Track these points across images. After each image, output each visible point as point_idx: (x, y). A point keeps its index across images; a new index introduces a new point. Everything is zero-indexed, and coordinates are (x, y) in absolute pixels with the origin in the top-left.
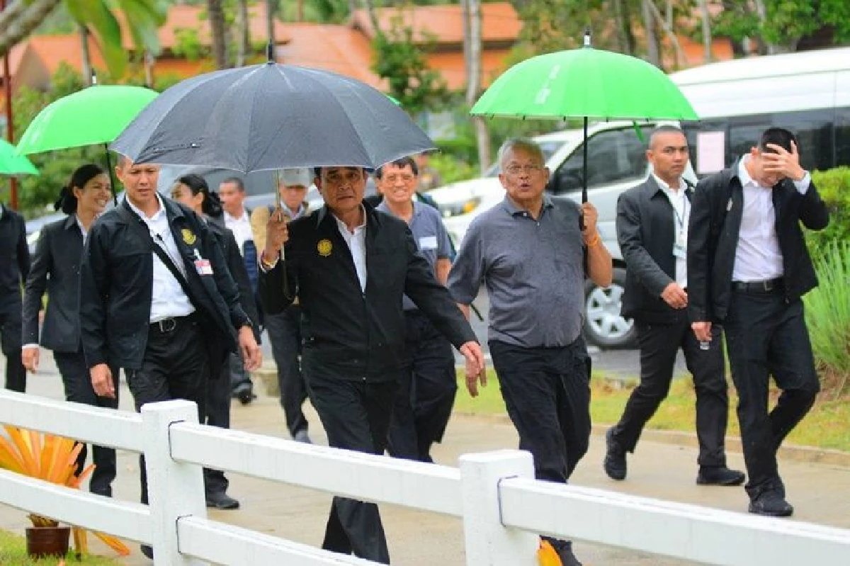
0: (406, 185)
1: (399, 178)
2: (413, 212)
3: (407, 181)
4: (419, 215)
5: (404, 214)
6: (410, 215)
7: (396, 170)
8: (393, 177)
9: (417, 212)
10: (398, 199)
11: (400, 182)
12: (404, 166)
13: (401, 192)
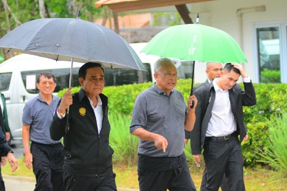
0: (51, 87)
1: (48, 83)
2: (52, 100)
3: (51, 85)
4: (54, 101)
5: (48, 100)
6: (51, 101)
7: (46, 79)
8: (45, 83)
9: (54, 100)
10: (46, 93)
11: (48, 85)
12: (50, 78)
13: (48, 90)
